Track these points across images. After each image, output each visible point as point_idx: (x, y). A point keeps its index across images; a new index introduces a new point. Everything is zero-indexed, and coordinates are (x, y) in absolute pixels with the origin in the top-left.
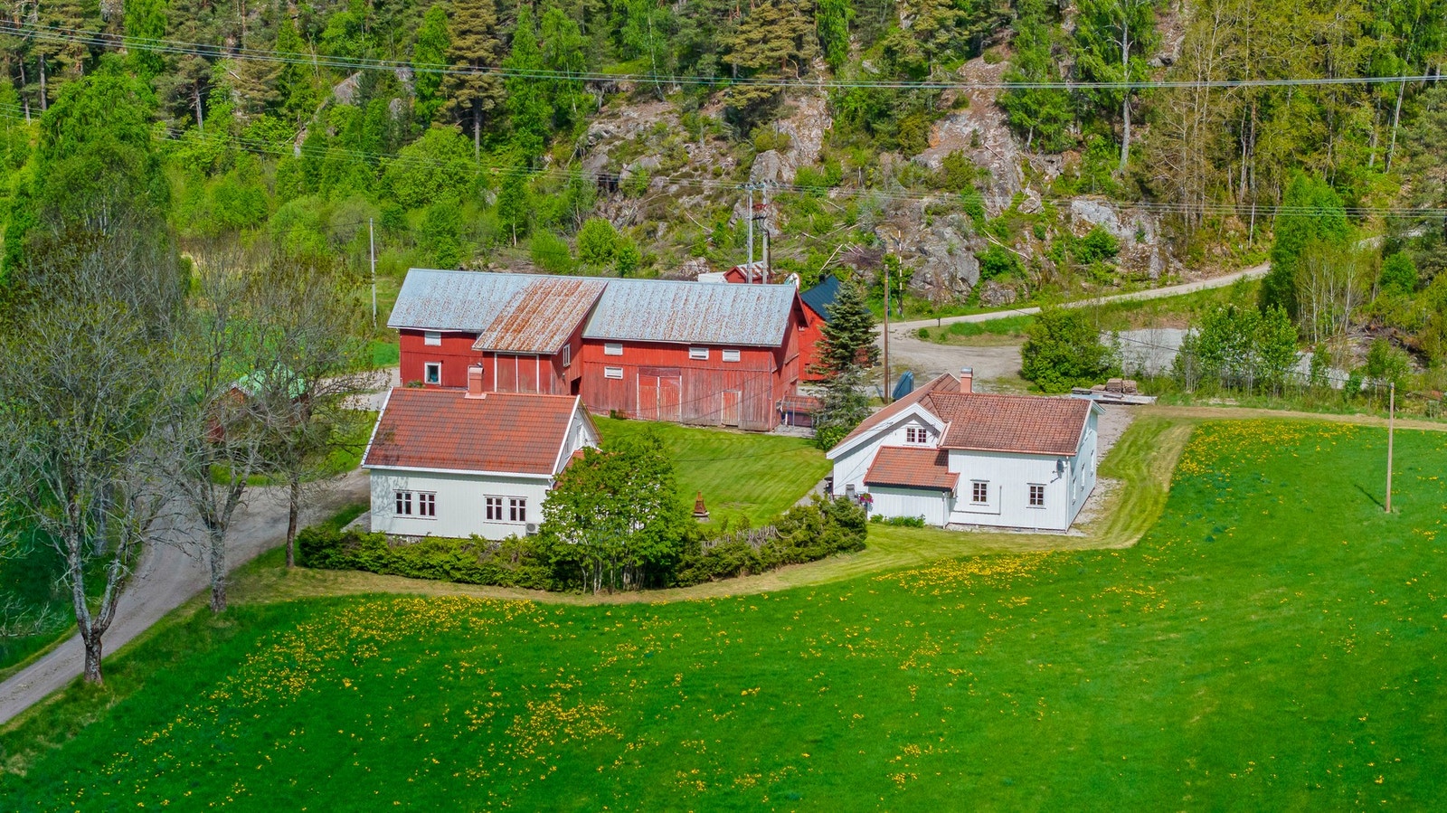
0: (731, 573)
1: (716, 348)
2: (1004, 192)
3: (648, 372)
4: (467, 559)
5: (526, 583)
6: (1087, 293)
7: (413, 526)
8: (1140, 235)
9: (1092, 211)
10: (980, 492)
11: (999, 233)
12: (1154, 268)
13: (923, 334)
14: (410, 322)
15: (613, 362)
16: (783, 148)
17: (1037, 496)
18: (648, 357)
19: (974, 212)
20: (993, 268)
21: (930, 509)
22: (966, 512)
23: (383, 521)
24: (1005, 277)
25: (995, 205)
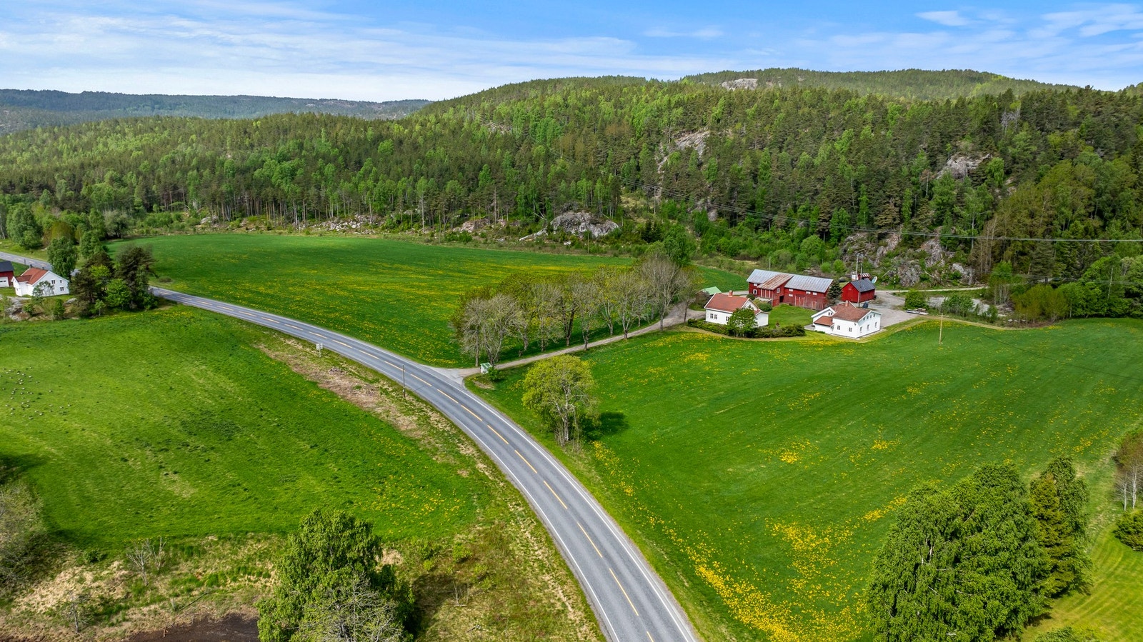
0: (768, 337)
1: (812, 292)
2: (934, 260)
3: (798, 296)
4: (715, 328)
5: (725, 334)
6: (950, 287)
7: (713, 321)
8: (968, 275)
9: (958, 267)
10: (839, 328)
11: (929, 271)
12: (970, 283)
13: (894, 294)
14: (751, 281)
15: (791, 293)
16: (886, 246)
17: (850, 330)
18: (798, 293)
19: (923, 266)
20: (923, 279)
21: (827, 330)
22: (836, 331)
23: (708, 319)
24: (925, 282)
25: (930, 264)
